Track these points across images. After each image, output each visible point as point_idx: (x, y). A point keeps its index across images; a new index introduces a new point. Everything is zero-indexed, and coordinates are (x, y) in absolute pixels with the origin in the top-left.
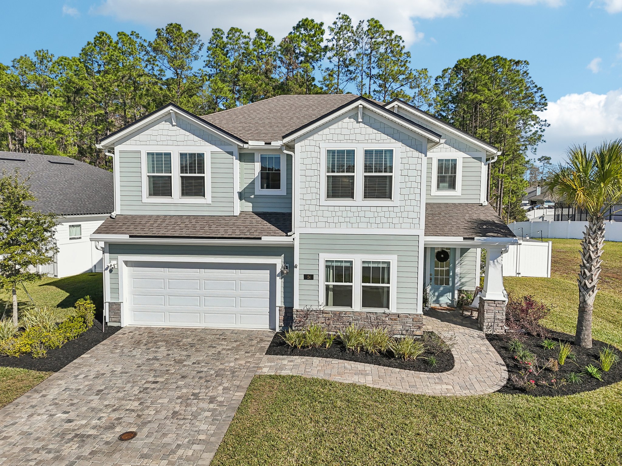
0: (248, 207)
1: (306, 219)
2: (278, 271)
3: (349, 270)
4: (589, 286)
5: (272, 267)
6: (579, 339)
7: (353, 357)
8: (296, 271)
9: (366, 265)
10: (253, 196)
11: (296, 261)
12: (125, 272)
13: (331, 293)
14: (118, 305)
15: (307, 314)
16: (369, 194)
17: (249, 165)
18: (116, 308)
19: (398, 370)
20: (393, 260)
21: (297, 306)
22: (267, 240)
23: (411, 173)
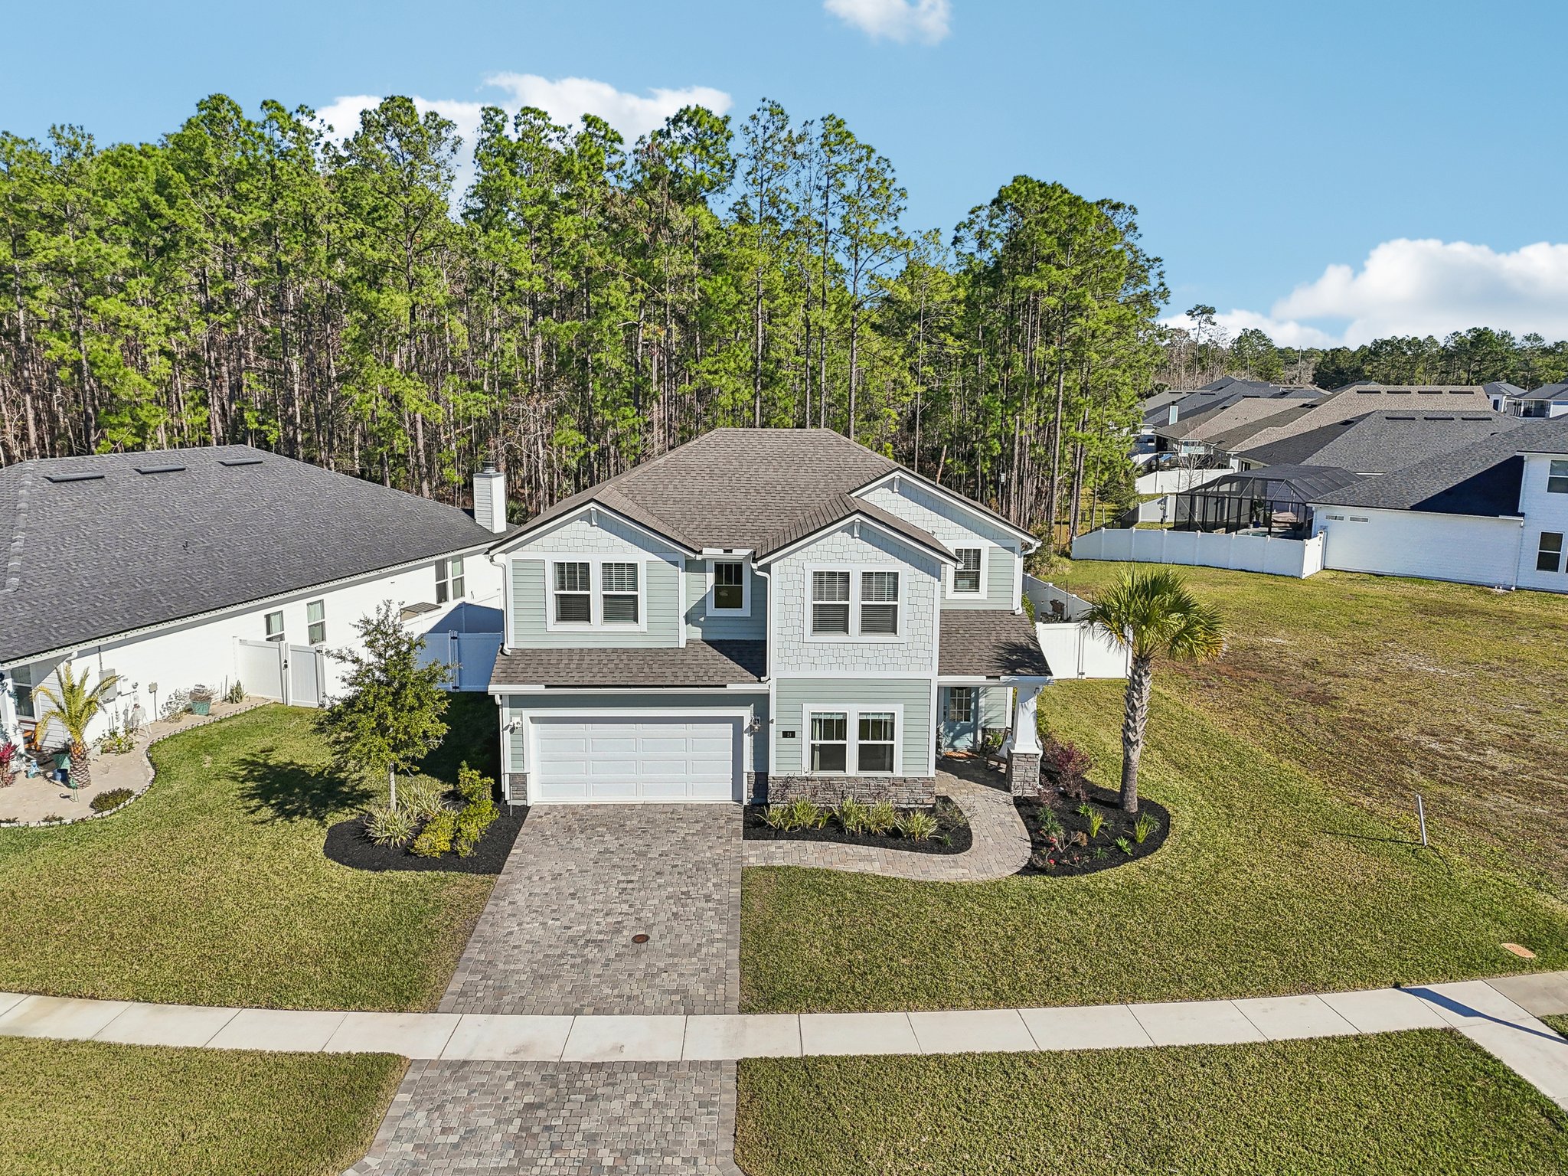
0: (697, 633)
1: (785, 660)
2: (746, 726)
3: (842, 724)
4: (1133, 739)
5: (737, 722)
6: (1122, 801)
7: (853, 839)
8: (772, 727)
9: (864, 717)
10: (702, 619)
11: (772, 715)
12: (532, 731)
13: (817, 754)
14: (524, 776)
15: (786, 783)
16: (868, 627)
17: (695, 576)
18: (520, 781)
19: (908, 853)
20: (898, 710)
21: (772, 773)
22: (733, 688)
23: (921, 602)
